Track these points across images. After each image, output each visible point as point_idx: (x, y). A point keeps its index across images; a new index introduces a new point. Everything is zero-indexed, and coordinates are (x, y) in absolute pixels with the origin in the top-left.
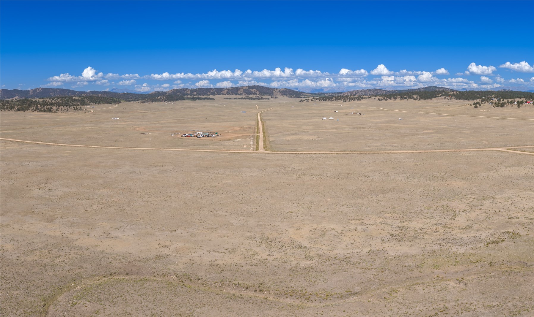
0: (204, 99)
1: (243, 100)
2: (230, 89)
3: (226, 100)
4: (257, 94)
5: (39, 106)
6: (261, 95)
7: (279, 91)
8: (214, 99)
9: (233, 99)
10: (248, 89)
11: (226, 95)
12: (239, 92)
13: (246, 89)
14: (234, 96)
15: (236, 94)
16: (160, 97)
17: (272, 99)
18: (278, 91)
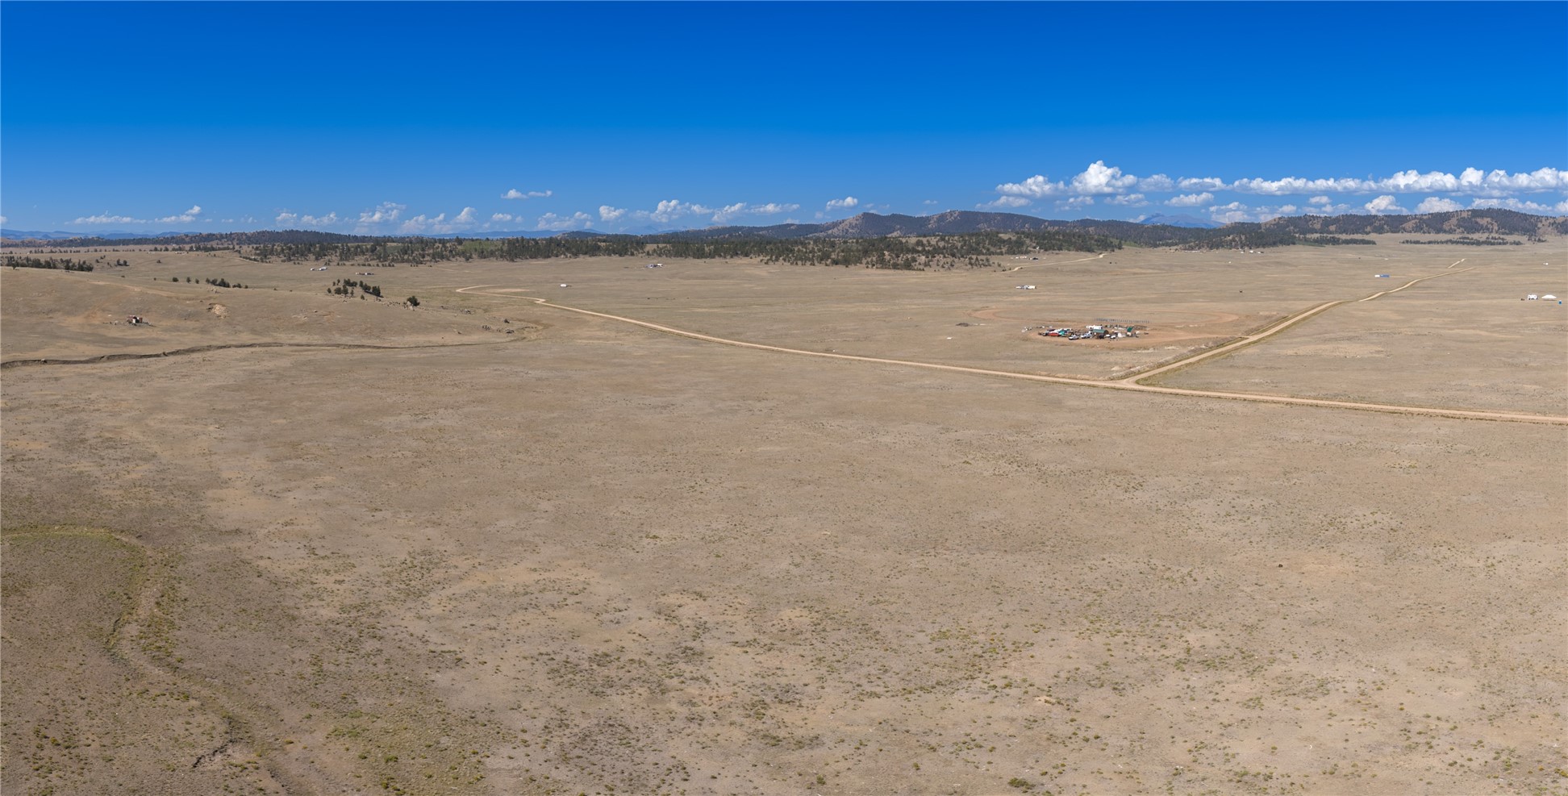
0: (1348, 244)
1: (1450, 247)
2: (1425, 217)
3: (1406, 245)
4: (1492, 232)
5: (886, 253)
6: (1503, 234)
7: (1553, 224)
8: (1374, 243)
9: (1425, 243)
10: (1470, 219)
11: (1411, 232)
12: (1446, 226)
13: (1466, 216)
14: (1432, 236)
15: (1438, 231)
16: (1231, 238)
17: (1528, 245)
18: (1550, 223)
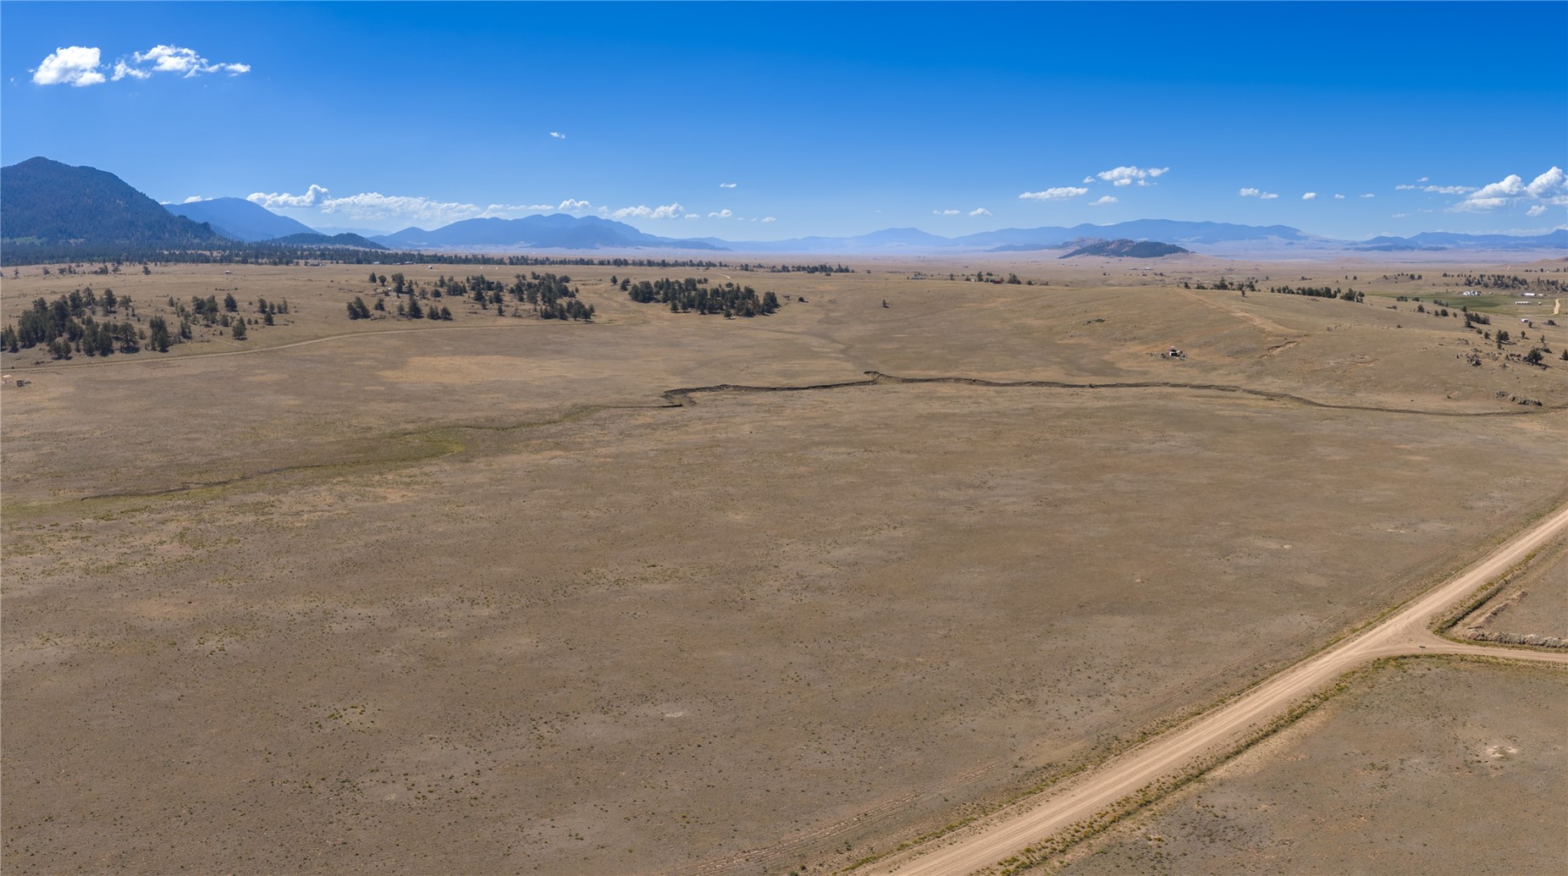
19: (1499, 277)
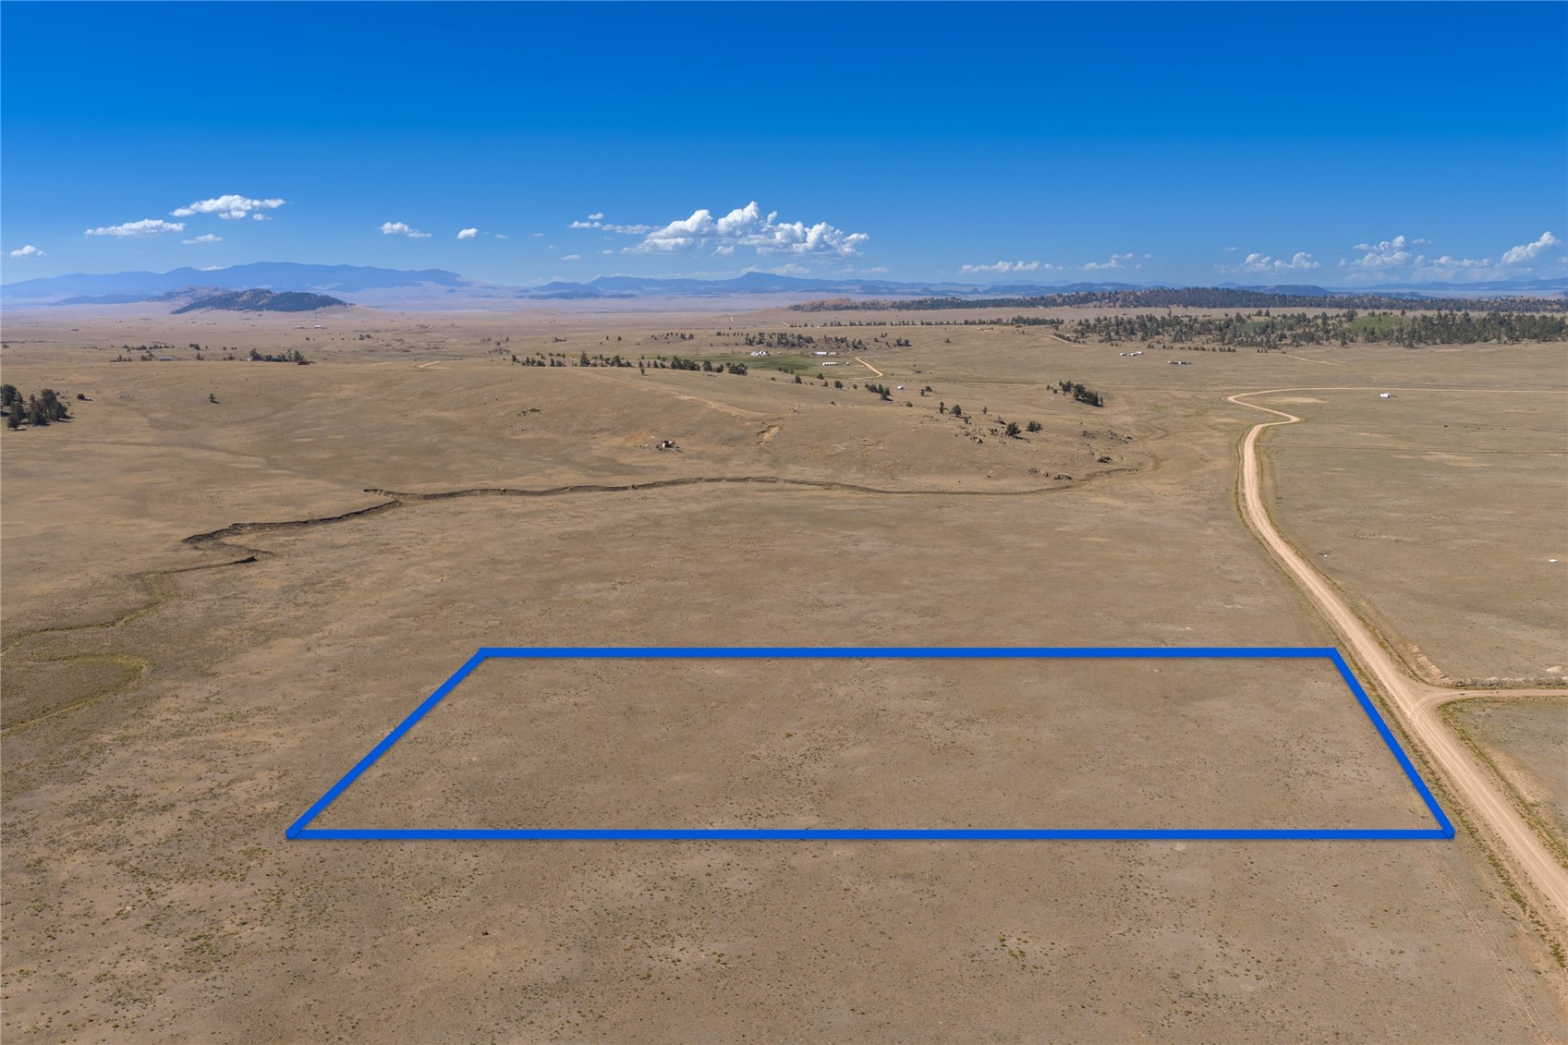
19: (782, 335)
